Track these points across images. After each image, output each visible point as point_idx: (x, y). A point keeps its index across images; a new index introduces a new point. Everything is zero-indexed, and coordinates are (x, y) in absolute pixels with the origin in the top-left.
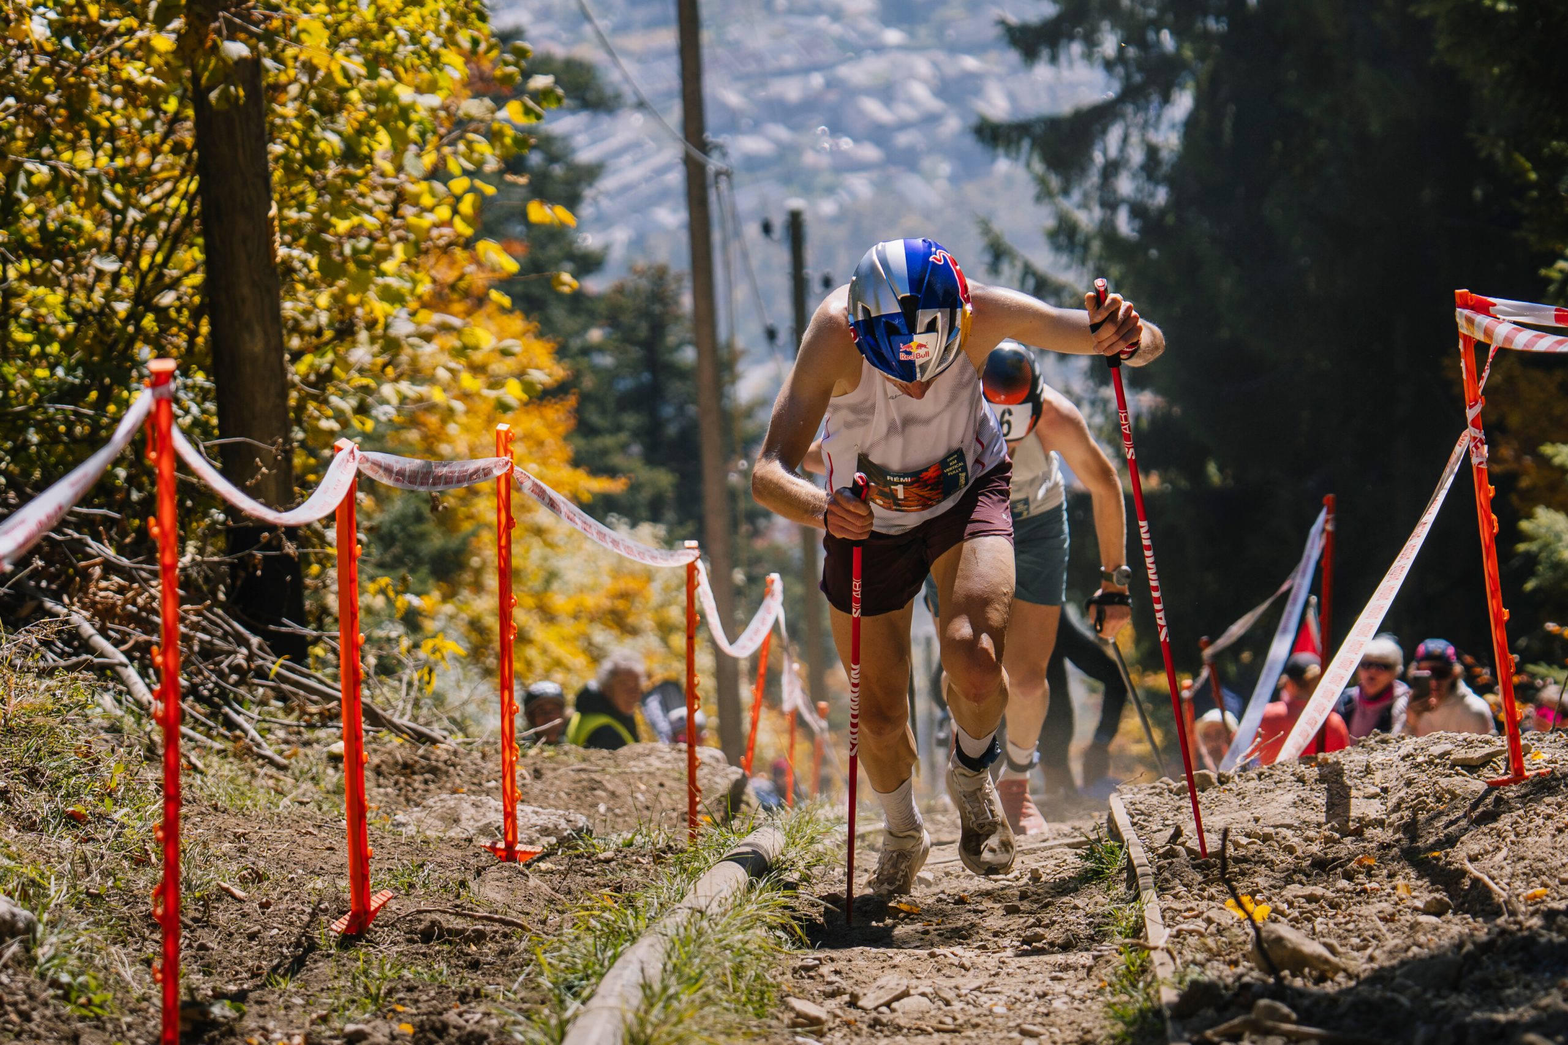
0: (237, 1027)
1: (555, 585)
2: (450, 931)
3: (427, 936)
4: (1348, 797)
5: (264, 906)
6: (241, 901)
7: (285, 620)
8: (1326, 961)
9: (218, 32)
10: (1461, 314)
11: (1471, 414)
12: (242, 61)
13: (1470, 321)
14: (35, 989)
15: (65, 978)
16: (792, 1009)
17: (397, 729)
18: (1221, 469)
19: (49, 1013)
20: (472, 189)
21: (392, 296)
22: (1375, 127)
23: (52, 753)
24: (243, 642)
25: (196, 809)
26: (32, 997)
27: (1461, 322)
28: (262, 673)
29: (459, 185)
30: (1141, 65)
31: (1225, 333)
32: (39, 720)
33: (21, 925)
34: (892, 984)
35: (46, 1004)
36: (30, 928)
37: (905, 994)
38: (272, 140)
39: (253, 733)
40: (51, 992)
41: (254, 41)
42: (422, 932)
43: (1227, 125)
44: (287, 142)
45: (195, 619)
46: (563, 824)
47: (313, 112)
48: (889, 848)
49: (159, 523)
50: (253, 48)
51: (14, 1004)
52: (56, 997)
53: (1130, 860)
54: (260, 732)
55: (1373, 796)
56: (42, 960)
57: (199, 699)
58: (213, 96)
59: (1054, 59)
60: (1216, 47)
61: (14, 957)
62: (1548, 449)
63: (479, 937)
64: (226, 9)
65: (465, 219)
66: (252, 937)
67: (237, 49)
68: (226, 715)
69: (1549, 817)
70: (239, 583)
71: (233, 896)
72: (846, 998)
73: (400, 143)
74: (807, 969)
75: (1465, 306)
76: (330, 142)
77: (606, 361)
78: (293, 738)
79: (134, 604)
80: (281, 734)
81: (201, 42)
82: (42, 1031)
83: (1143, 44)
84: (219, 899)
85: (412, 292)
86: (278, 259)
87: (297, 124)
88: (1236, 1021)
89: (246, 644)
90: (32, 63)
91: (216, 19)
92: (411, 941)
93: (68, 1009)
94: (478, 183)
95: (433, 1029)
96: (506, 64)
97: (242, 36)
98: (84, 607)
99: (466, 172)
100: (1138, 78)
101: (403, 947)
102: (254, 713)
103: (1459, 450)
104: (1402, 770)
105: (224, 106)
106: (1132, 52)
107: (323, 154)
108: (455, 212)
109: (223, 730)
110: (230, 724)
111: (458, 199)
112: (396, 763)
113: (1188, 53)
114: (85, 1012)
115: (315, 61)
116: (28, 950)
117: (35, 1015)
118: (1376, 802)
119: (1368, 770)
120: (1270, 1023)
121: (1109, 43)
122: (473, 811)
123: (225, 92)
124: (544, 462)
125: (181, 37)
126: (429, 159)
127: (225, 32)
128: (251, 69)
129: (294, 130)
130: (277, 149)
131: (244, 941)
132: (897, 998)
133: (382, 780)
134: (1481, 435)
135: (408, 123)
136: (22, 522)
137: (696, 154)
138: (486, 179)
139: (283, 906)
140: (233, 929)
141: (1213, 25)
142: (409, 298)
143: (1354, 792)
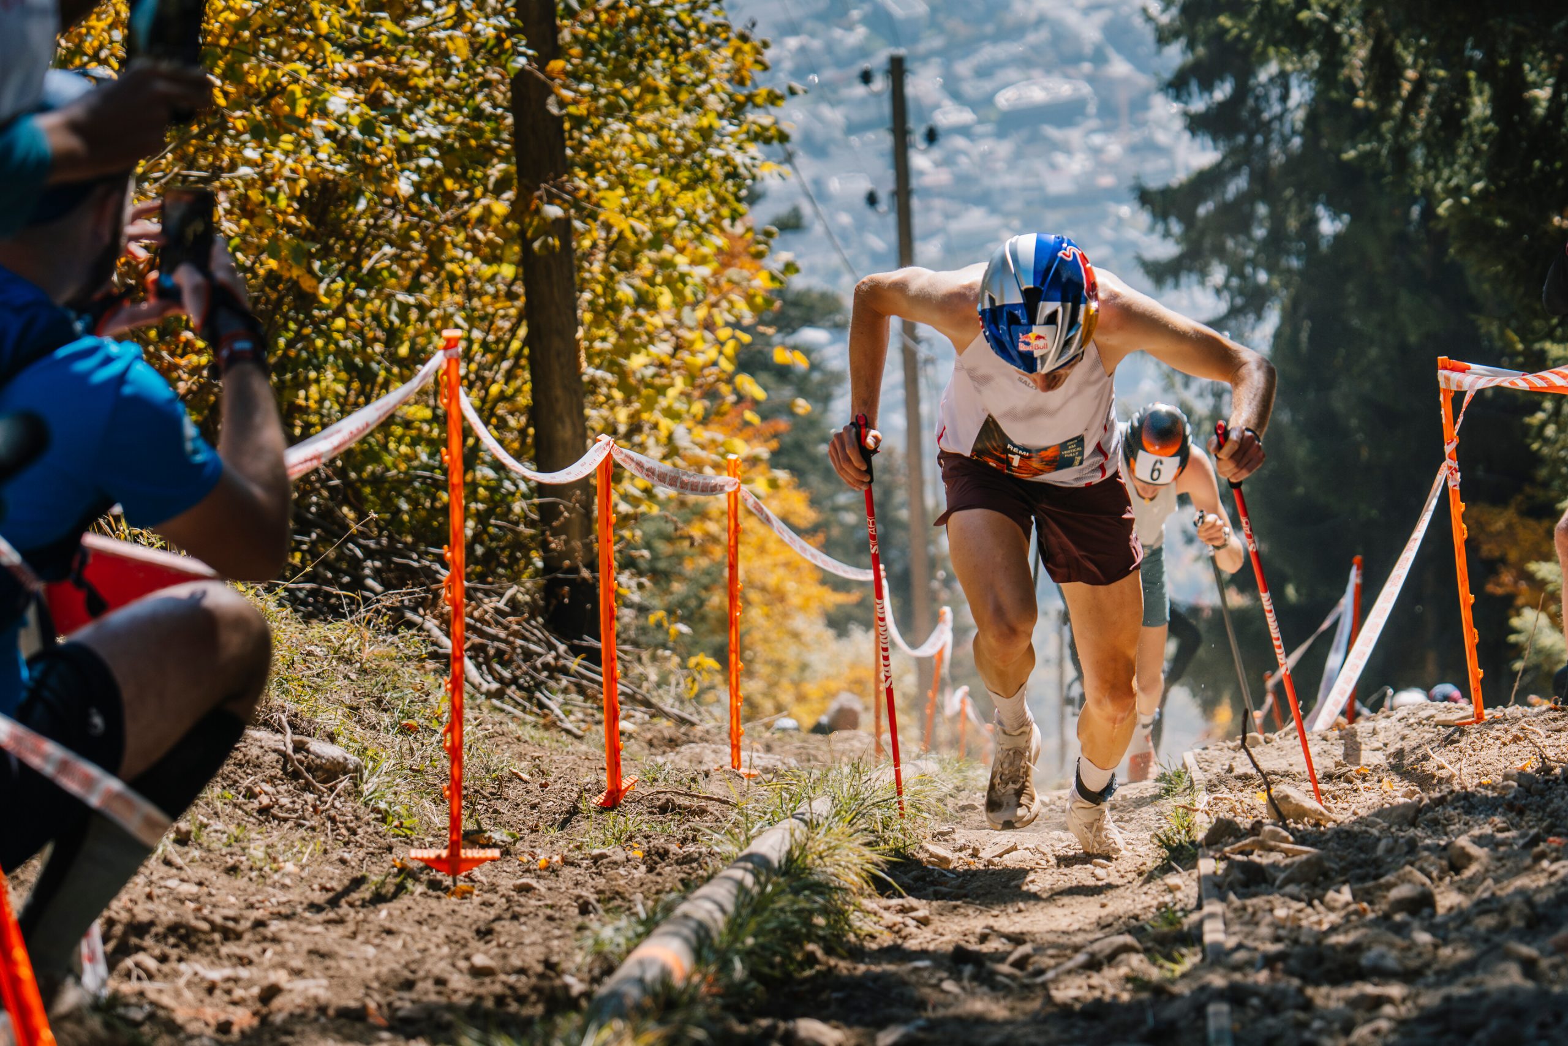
0: (512, 849)
1: (807, 674)
2: (679, 806)
3: (663, 810)
4: (1358, 750)
5: (544, 786)
6: (526, 782)
7: (586, 637)
8: (1321, 814)
9: (540, 198)
10: (1442, 374)
11: (1449, 449)
12: (557, 220)
13: (1447, 379)
14: (360, 812)
15: (383, 806)
16: (927, 851)
17: (667, 715)
18: (1297, 590)
19: (370, 830)
20: (733, 337)
21: (672, 414)
22: (1413, 339)
23: (395, 688)
24: (551, 647)
25: (504, 739)
26: (358, 818)
27: (1441, 379)
28: (565, 671)
29: (724, 333)
30: (1241, 292)
31: (1300, 490)
32: (386, 664)
33: (351, 767)
34: (1004, 841)
35: (368, 824)
36: (358, 769)
37: (1014, 848)
38: (582, 291)
39: (558, 711)
40: (373, 816)
41: (566, 206)
42: (660, 807)
43: (1304, 336)
44: (593, 291)
45: (516, 627)
46: (779, 765)
47: (613, 269)
48: (1005, 747)
49: (449, 453)
50: (566, 211)
51: (345, 822)
52: (376, 819)
53: (1192, 781)
54: (564, 712)
55: (1378, 749)
56: (366, 793)
57: (520, 688)
58: (536, 245)
59: (1177, 285)
60: (1296, 279)
61: (345, 789)
62: (1533, 566)
63: (702, 812)
64: (546, 182)
65: (728, 358)
66: (534, 807)
67: (554, 211)
68: (539, 700)
69: (1498, 738)
70: (551, 608)
71: (521, 779)
72: (970, 851)
73: (680, 301)
74: (942, 834)
75: (1445, 368)
76: (625, 292)
77: (850, 518)
78: (589, 719)
79: (471, 616)
80: (580, 716)
81: (528, 206)
82: (364, 842)
83: (1242, 276)
84: (510, 780)
85: (688, 411)
86: (585, 378)
87: (601, 278)
88: (1247, 841)
89: (555, 648)
90: (403, 221)
91: (539, 189)
92: (651, 813)
93: (383, 828)
94: (739, 334)
95: (658, 853)
96: (759, 243)
97: (558, 201)
98: (435, 617)
99: (727, 324)
100: (1239, 301)
101: (646, 817)
102: (560, 698)
103: (1439, 479)
104: (1399, 728)
105: (544, 253)
106: (1235, 282)
107: (620, 301)
108: (721, 353)
109: (535, 709)
110: (541, 706)
111: (722, 344)
112: (664, 738)
113: (1276, 282)
114: (397, 831)
115: (612, 221)
116: (356, 785)
117: (359, 831)
118: (1379, 754)
119: (1374, 732)
120: (1272, 843)
121: (1218, 274)
122: (713, 756)
123: (545, 242)
124: (800, 582)
125: (513, 204)
126: (701, 313)
127: (545, 198)
128: (563, 227)
129: (599, 282)
130: (587, 296)
131: (528, 810)
132: (1008, 852)
133: (653, 750)
134: (1455, 465)
135: (685, 284)
136: (339, 431)
137: (911, 343)
138: (746, 330)
139: (557, 786)
140: (519, 801)
141: (1295, 263)
142: (685, 416)
143: (1363, 747)
